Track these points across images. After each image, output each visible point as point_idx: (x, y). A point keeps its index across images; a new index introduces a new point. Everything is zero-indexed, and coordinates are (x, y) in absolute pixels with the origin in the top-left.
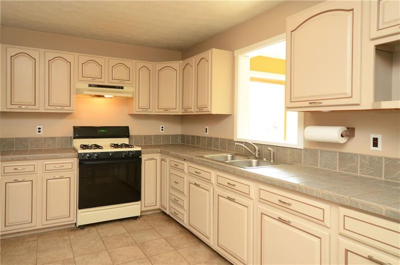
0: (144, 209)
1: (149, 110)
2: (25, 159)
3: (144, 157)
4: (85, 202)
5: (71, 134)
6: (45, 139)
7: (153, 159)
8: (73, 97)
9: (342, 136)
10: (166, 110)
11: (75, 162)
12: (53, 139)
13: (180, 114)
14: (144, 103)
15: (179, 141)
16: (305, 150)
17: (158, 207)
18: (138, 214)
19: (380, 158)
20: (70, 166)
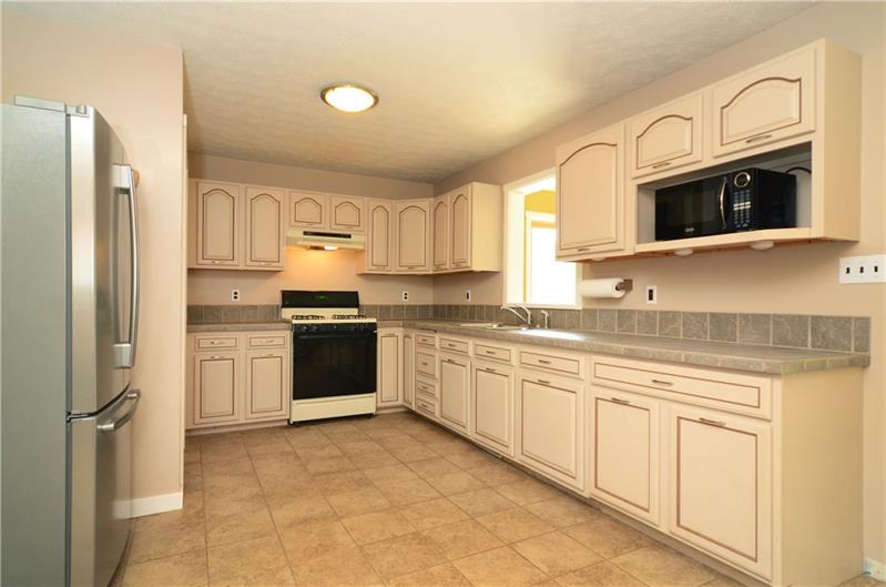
0: (380, 405)
1: (387, 268)
2: (225, 330)
3: (380, 332)
4: (302, 390)
5: (278, 300)
6: (244, 307)
7: (393, 335)
8: (283, 248)
9: (617, 289)
10: (411, 267)
11: (288, 335)
12: (255, 307)
13: (431, 272)
14: (379, 258)
15: (431, 314)
16: (584, 310)
17: (400, 402)
18: (373, 411)
19: (655, 312)
20: (281, 341)
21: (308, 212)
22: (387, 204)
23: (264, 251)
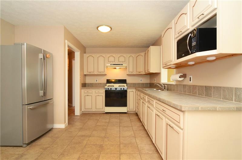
0: (129, 110)
1: (133, 73)
2: (89, 89)
3: (128, 91)
4: (107, 105)
5: (106, 82)
6: (98, 83)
7: (132, 91)
8: (105, 69)
9: (179, 77)
10: (139, 72)
11: (104, 90)
12: (101, 83)
13: (144, 74)
14: (131, 70)
16: (176, 85)
17: (135, 110)
18: (126, 112)
19: (191, 85)
20: (102, 92)
21: (112, 59)
22: (133, 55)
23: (101, 69)
